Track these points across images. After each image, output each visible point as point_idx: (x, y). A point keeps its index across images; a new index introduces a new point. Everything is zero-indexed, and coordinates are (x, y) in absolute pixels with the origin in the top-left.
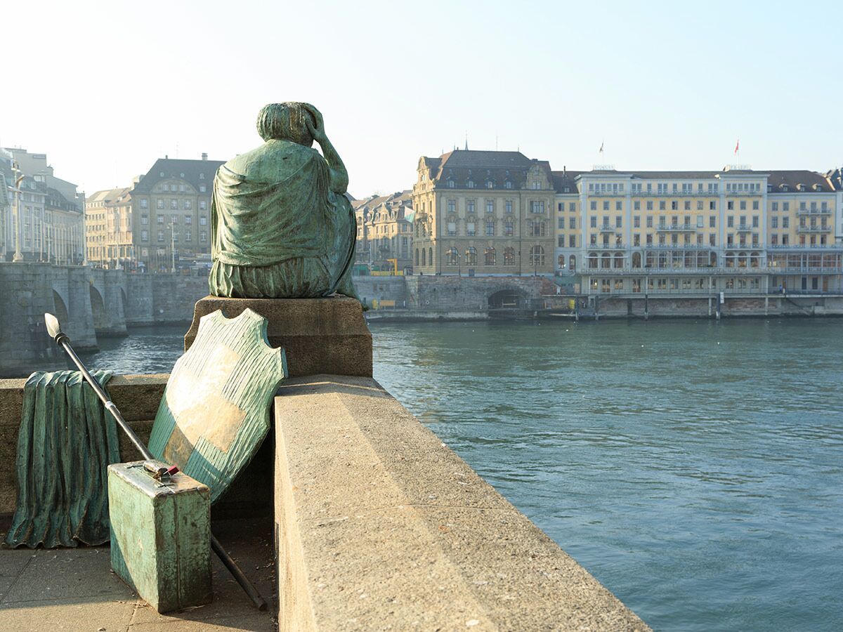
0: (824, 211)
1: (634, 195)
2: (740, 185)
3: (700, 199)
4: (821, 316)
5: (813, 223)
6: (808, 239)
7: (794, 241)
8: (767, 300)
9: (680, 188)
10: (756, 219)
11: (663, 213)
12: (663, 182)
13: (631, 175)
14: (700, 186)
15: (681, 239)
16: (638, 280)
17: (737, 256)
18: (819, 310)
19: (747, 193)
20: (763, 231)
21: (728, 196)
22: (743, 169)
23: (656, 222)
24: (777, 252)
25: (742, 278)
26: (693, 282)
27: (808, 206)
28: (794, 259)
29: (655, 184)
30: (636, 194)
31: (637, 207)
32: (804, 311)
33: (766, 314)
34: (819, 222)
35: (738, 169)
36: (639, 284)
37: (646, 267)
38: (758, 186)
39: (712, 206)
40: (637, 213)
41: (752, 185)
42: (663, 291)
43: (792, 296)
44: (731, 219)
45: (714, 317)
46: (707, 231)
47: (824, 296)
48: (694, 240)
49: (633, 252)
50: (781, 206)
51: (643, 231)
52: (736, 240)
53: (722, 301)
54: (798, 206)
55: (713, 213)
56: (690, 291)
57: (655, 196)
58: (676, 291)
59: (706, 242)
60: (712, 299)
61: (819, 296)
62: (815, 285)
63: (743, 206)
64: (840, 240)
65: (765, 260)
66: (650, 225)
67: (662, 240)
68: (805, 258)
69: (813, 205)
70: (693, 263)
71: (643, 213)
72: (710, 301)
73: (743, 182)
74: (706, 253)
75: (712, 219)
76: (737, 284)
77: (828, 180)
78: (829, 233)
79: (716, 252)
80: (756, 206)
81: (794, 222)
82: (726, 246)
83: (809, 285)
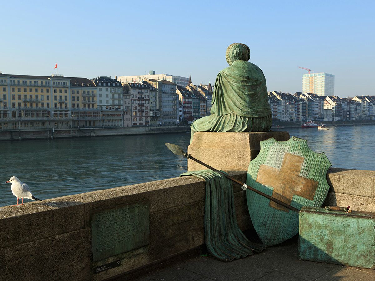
0: (93, 95)
1: (11, 85)
2: (59, 83)
3: (42, 88)
4: (93, 136)
5: (89, 99)
6: (87, 106)
7: (81, 106)
8: (72, 130)
9: (33, 83)
10: (66, 97)
11: (25, 93)
12: (25, 80)
13: (10, 76)
14: (42, 82)
15: (34, 105)
16: (15, 123)
17: (59, 112)
18: (92, 134)
19: (62, 86)
20: (69, 102)
21: (54, 87)
22: (60, 76)
23: (22, 97)
24: (75, 111)
25: (62, 122)
26: (40, 124)
27: (86, 92)
28: (82, 113)
29: (21, 81)
30: (13, 84)
31: (13, 90)
32: (87, 135)
33: (72, 136)
34: (91, 99)
35: (57, 76)
36: (16, 125)
37: (19, 117)
38: (66, 83)
39: (47, 91)
40: (13, 93)
41: (64, 83)
42: (27, 128)
43: (82, 129)
44: (55, 97)
45: (50, 138)
46: (45, 102)
47: (94, 128)
48: (40, 105)
49: (12, 111)
50: (76, 92)
51: (17, 101)
52: (58, 106)
53: (54, 132)
54: (83, 92)
55: (48, 94)
56: (39, 128)
57: (21, 86)
58: (33, 128)
59: (45, 106)
60: (49, 131)
61: (92, 128)
62: (90, 124)
63: (61, 92)
64: (99, 106)
65: (70, 114)
66: (20, 98)
67: (25, 106)
68: (86, 114)
69: (88, 92)
70: (40, 115)
71: (16, 93)
72: (48, 131)
73: (60, 82)
74: (45, 111)
75: (48, 97)
76: (59, 125)
77: (94, 82)
78: (95, 103)
79: (50, 111)
80: (66, 92)
81: (81, 99)
82: (54, 108)
83: (88, 124)
